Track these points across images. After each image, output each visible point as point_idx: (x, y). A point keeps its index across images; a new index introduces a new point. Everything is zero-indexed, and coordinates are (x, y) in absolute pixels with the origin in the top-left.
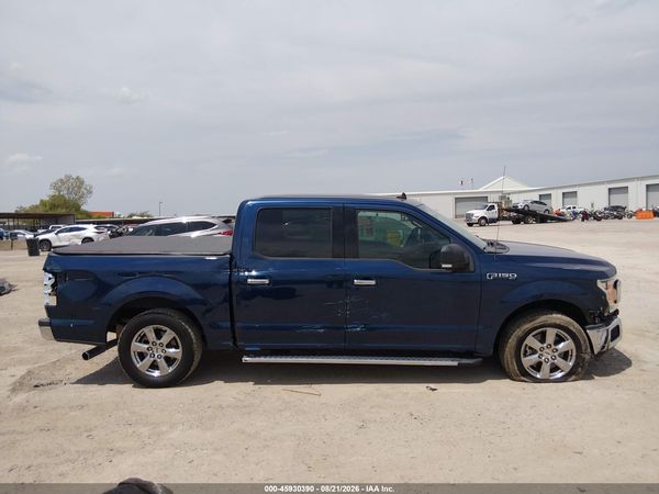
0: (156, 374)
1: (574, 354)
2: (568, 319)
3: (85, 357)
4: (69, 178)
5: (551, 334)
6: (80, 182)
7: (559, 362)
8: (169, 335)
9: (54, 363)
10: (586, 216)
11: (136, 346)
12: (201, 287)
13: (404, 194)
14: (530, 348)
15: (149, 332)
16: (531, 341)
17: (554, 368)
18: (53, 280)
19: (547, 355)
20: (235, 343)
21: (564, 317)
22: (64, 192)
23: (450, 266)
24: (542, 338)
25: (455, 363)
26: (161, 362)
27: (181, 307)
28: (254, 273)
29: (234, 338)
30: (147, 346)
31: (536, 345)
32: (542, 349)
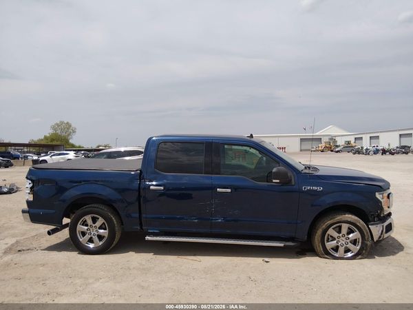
0: (91, 246)
1: (360, 241)
2: (356, 218)
3: (49, 233)
4: (62, 123)
5: (345, 227)
6: (69, 125)
7: (351, 246)
8: (100, 221)
9: (34, 237)
10: (384, 152)
11: (81, 228)
12: (122, 191)
13: (251, 135)
14: (331, 236)
15: (88, 219)
16: (331, 232)
17: (347, 250)
18: (32, 185)
19: (342, 241)
20: (141, 228)
21: (353, 217)
22: (59, 132)
23: (278, 181)
24: (339, 230)
25: (282, 245)
26: (95, 239)
27: (109, 203)
28: (154, 183)
29: (141, 224)
30: (86, 228)
31: (335, 234)
32: (339, 237)
